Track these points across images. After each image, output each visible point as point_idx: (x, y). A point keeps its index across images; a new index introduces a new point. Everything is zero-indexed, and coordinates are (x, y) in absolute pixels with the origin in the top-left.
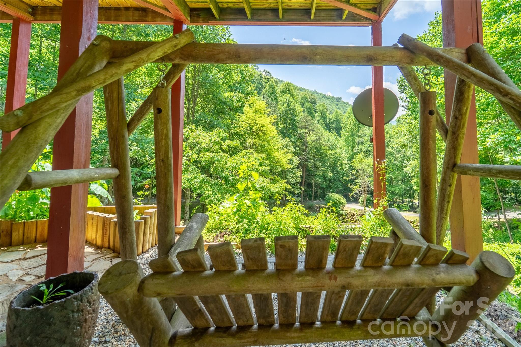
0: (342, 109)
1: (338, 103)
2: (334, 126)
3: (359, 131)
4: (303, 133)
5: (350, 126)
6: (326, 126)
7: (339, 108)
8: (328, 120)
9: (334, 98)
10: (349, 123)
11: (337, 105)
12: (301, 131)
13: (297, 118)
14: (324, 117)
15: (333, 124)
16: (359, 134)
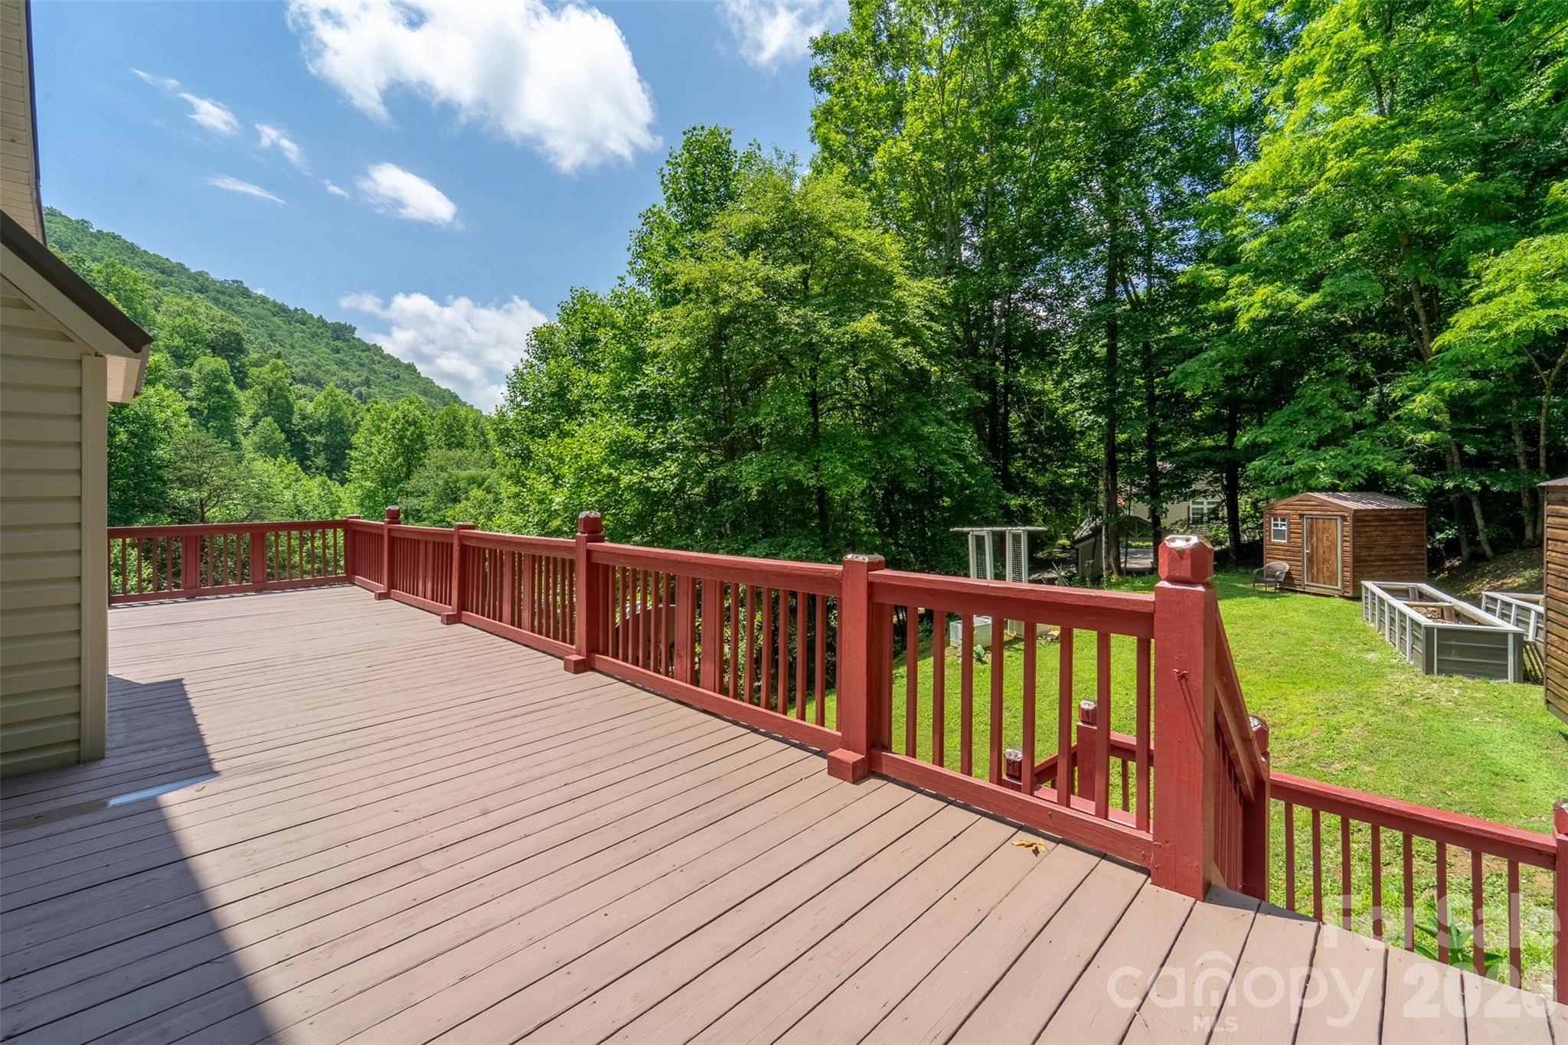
0: (355, 367)
1: (340, 344)
2: (319, 439)
3: (408, 475)
4: (191, 501)
5: (377, 462)
6: (288, 439)
7: (341, 363)
8: (296, 419)
9: (322, 322)
10: (375, 450)
11: (337, 351)
12: (182, 496)
13: (162, 452)
14: (278, 406)
15: (318, 431)
16: (408, 486)
